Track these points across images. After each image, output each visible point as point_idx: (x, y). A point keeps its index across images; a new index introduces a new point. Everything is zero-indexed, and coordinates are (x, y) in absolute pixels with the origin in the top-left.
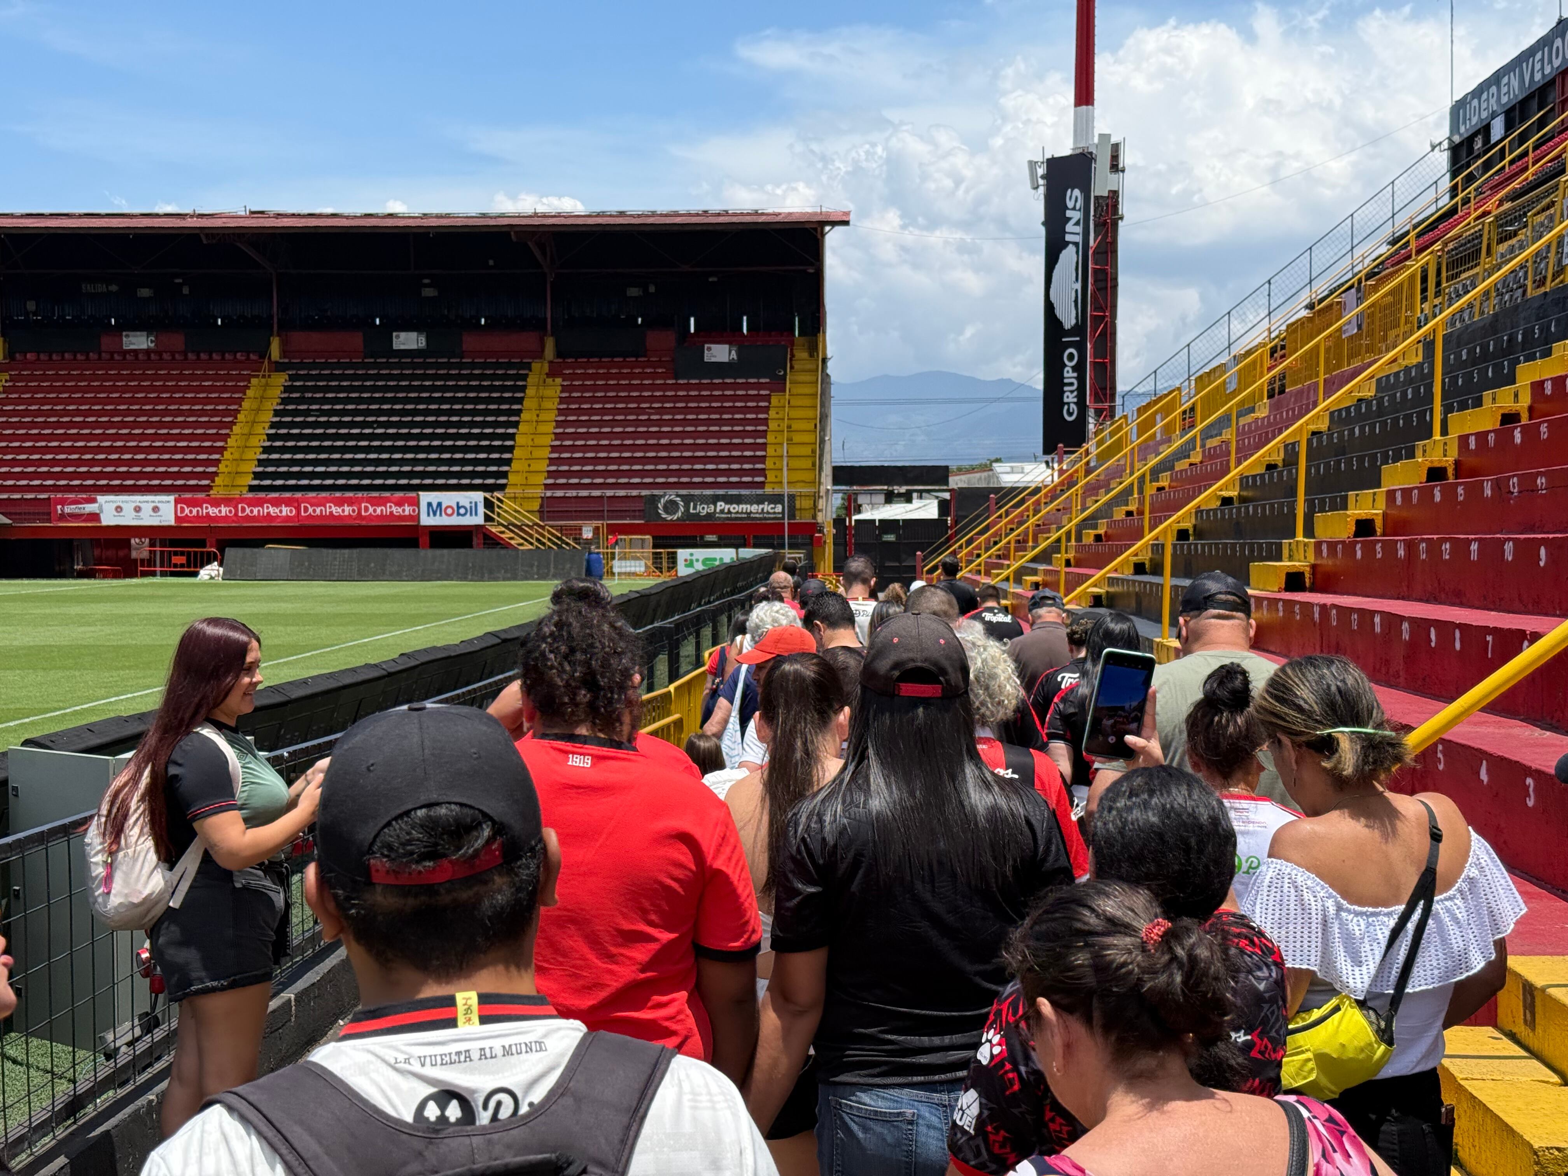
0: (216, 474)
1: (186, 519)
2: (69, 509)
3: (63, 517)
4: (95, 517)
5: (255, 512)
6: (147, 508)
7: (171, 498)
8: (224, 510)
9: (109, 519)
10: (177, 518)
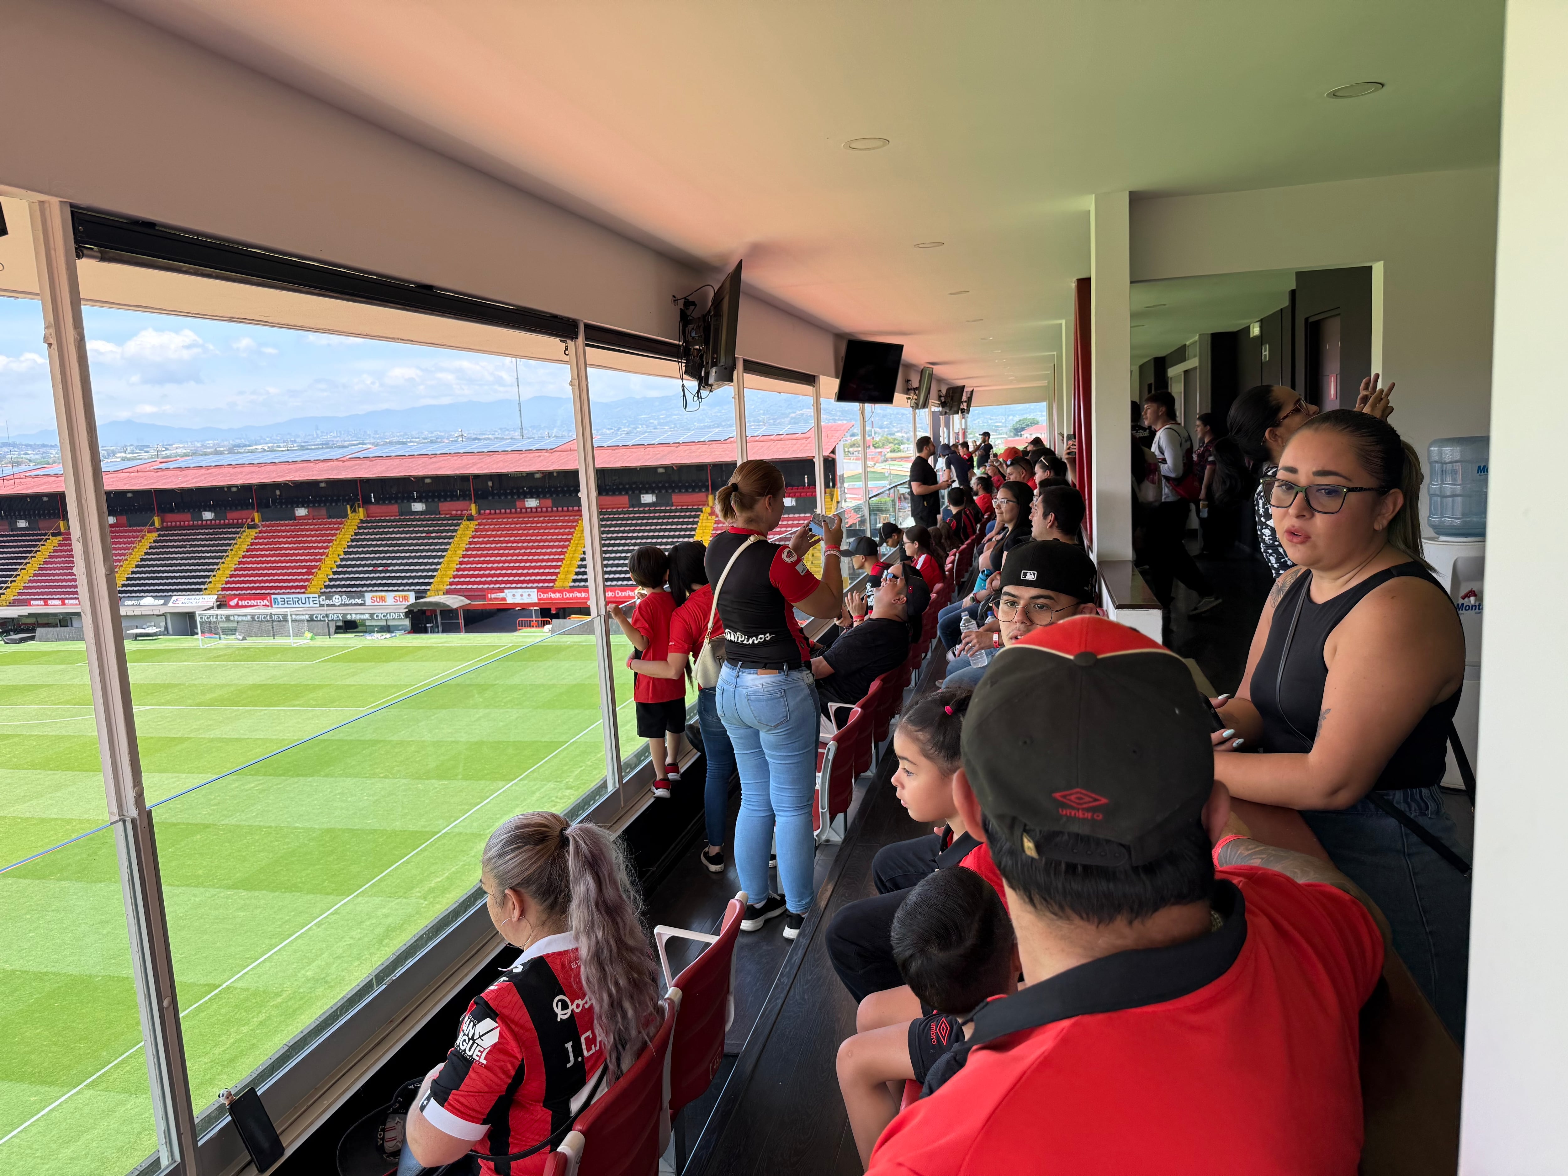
0: (559, 573)
1: (542, 599)
2: (494, 596)
3: (491, 599)
4: (504, 599)
5: (571, 596)
6: (525, 595)
7: (535, 590)
8: (558, 595)
9: (510, 600)
10: (539, 599)
